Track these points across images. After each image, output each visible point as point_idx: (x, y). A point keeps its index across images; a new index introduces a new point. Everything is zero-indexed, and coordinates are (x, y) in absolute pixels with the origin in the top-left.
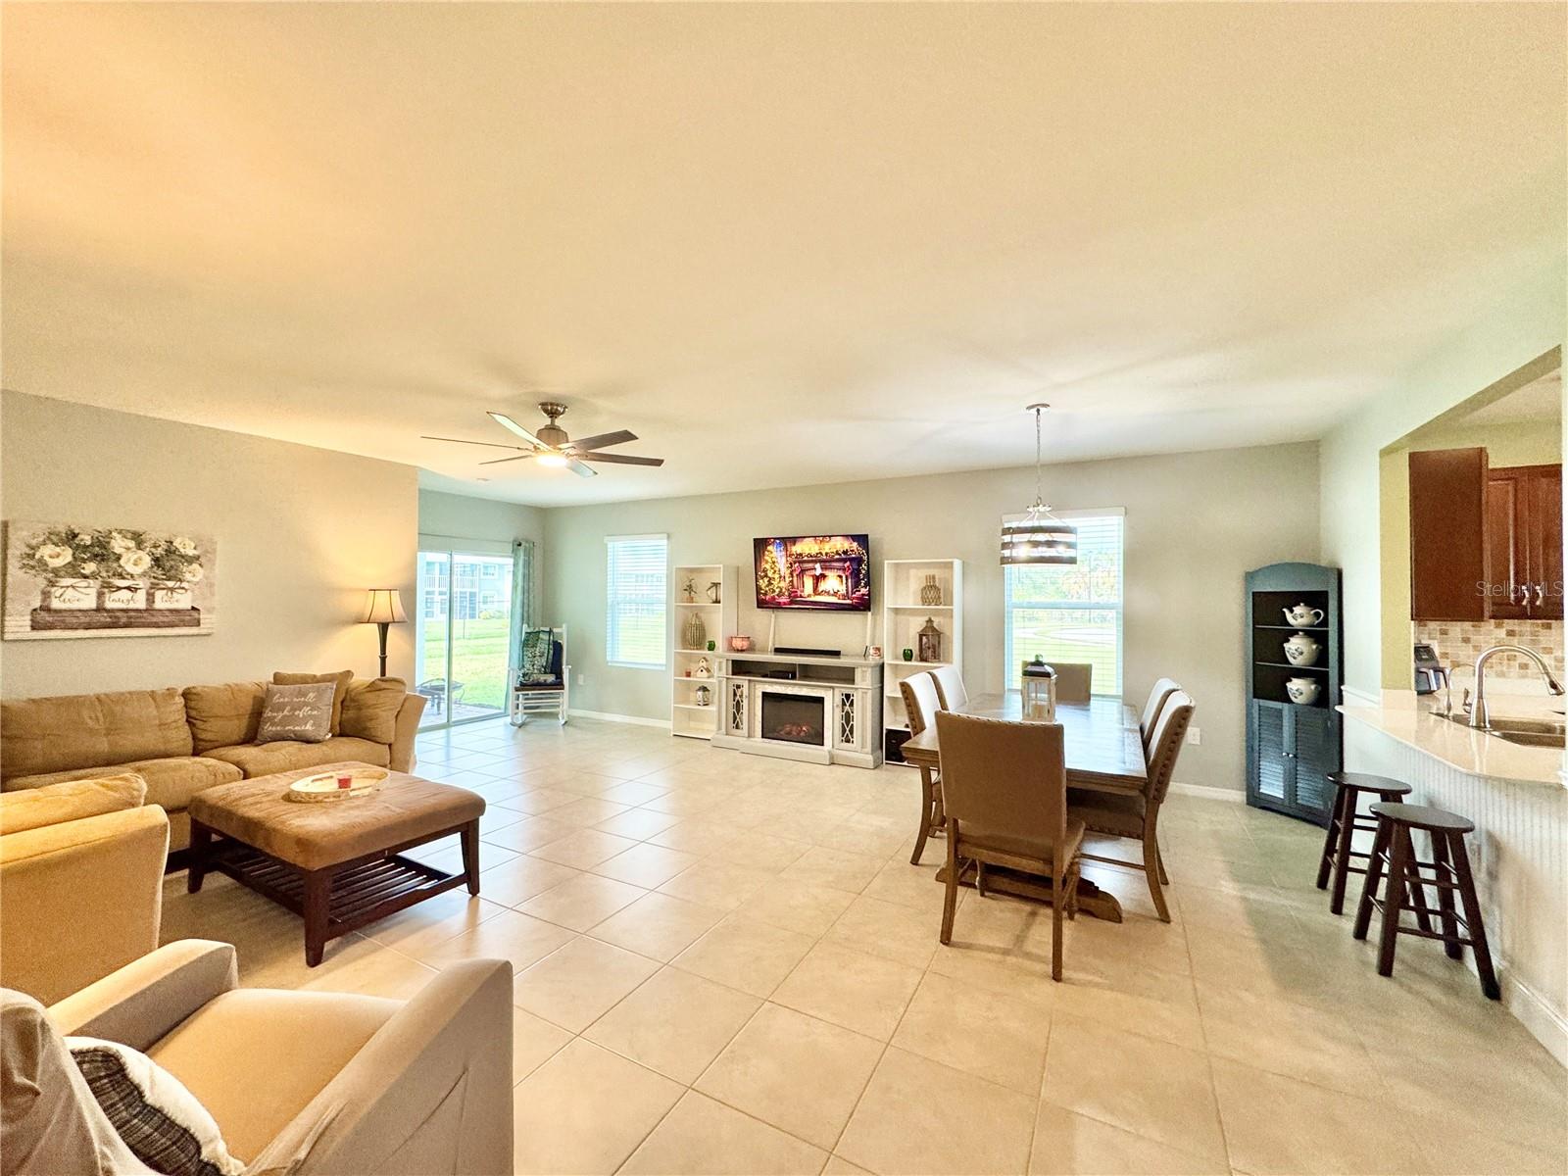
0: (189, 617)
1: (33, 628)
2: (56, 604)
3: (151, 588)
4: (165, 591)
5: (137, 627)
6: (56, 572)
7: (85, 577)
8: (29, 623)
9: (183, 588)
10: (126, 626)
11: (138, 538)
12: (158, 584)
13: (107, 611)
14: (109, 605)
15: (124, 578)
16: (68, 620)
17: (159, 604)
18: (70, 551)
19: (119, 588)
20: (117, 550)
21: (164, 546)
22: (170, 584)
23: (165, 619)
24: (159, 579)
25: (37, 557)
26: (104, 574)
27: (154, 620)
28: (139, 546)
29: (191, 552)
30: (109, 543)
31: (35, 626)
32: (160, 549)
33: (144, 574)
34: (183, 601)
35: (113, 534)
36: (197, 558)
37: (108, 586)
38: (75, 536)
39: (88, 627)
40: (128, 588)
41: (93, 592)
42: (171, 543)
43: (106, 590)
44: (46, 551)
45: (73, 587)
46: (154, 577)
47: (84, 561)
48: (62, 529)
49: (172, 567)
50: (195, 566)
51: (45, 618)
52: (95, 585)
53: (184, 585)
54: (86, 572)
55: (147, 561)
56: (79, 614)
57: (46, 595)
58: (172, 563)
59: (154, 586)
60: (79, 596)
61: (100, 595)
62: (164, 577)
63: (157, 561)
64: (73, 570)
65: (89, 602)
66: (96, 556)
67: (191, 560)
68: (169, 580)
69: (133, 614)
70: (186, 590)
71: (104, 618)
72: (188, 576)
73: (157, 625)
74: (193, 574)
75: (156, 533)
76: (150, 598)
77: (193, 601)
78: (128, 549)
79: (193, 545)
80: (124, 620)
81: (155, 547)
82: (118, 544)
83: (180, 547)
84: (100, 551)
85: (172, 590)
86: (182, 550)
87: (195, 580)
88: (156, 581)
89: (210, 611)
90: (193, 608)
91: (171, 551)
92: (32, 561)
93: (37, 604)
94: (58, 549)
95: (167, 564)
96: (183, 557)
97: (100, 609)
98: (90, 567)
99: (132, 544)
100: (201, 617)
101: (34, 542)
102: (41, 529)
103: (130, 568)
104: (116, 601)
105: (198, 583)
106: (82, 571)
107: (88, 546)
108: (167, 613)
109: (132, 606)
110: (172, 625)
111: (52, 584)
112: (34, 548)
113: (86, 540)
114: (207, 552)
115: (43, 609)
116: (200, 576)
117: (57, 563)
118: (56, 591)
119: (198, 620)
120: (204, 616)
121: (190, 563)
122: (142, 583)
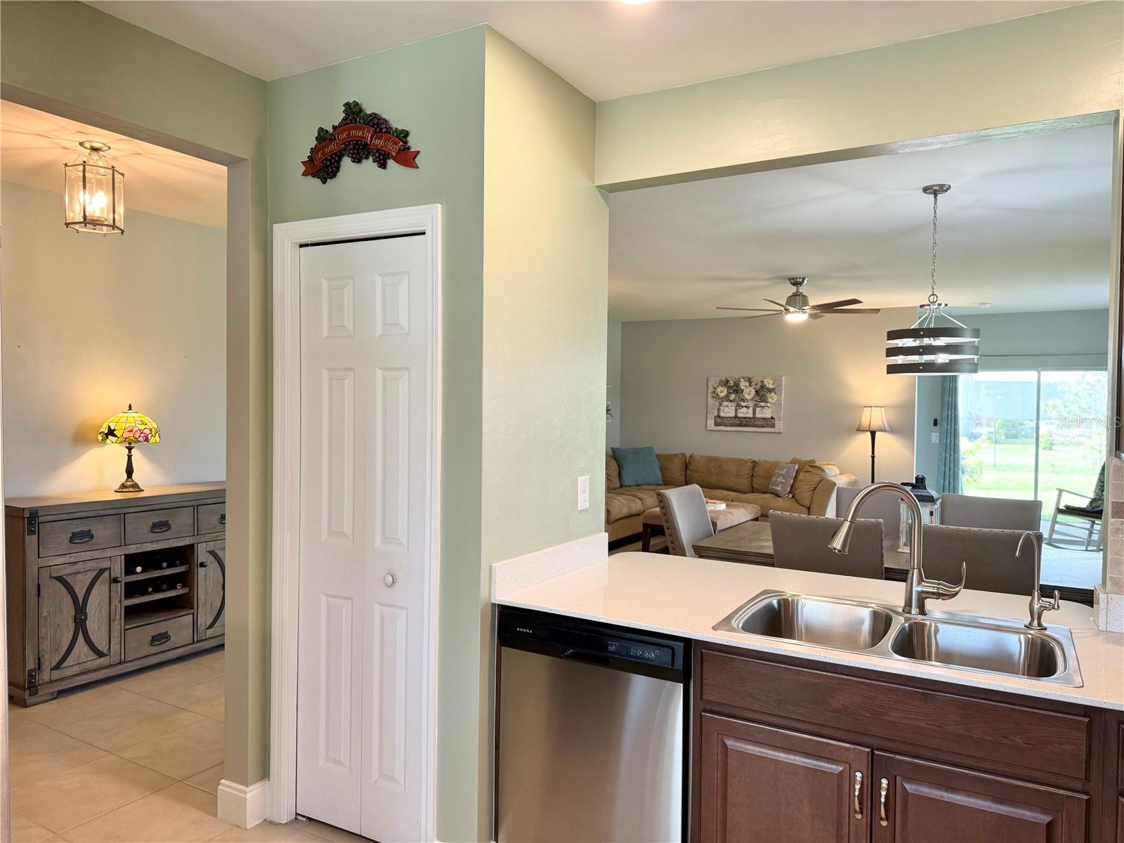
0: (770, 422)
1: (715, 425)
2: (722, 414)
4: (760, 408)
5: (750, 426)
6: (722, 399)
7: (731, 401)
8: (713, 423)
10: (746, 426)
11: (750, 381)
12: (757, 404)
13: (739, 418)
14: (739, 415)
15: (745, 401)
16: (727, 422)
17: (758, 415)
18: (726, 389)
19: (743, 407)
20: (742, 387)
21: (760, 383)
22: (762, 404)
23: (760, 423)
24: (758, 402)
25: (716, 392)
26: (737, 400)
27: (756, 423)
28: (750, 385)
29: (771, 387)
30: (739, 384)
31: (716, 424)
32: (758, 386)
33: (752, 399)
34: (767, 413)
35: (741, 379)
36: (774, 389)
37: (739, 406)
38: (728, 381)
39: (732, 425)
40: (746, 407)
41: (733, 408)
42: (763, 382)
43: (738, 408)
44: (719, 389)
45: (727, 406)
46: (756, 401)
47: (731, 394)
48: (724, 379)
49: (763, 395)
50: (773, 394)
51: (720, 421)
52: (734, 404)
53: (768, 405)
54: (732, 399)
55: (753, 391)
56: (729, 419)
57: (719, 410)
59: (756, 406)
60: (728, 411)
61: (736, 410)
62: (760, 400)
63: (757, 391)
64: (727, 398)
65: (732, 414)
66: (735, 391)
67: (770, 391)
68: (762, 402)
69: (747, 420)
70: (769, 407)
71: (737, 421)
72: (770, 400)
73: (757, 426)
74: (772, 398)
75: (757, 379)
76: (754, 412)
77: (772, 413)
78: (746, 386)
79: (772, 382)
80: (744, 423)
81: (756, 385)
82: (743, 384)
83: (766, 384)
84: (736, 389)
85: (763, 407)
86: (767, 386)
87: (773, 402)
89: (779, 419)
90: (772, 418)
91: (763, 387)
92: (716, 396)
93: (716, 414)
94: (723, 389)
95: (762, 393)
96: (767, 389)
97: (736, 417)
98: (733, 396)
99: (747, 384)
101: (715, 386)
102: (718, 380)
103: (747, 397)
104: (743, 413)
105: (774, 404)
106: (730, 398)
107: (731, 387)
108: (761, 420)
109: (747, 416)
110: (764, 427)
111: (721, 405)
112: (715, 388)
113: (731, 383)
114: (779, 386)
115: (718, 416)
116: (775, 400)
117: (722, 395)
118: (722, 408)
119: (774, 424)
120: (776, 422)
121: (771, 392)
122: (751, 404)
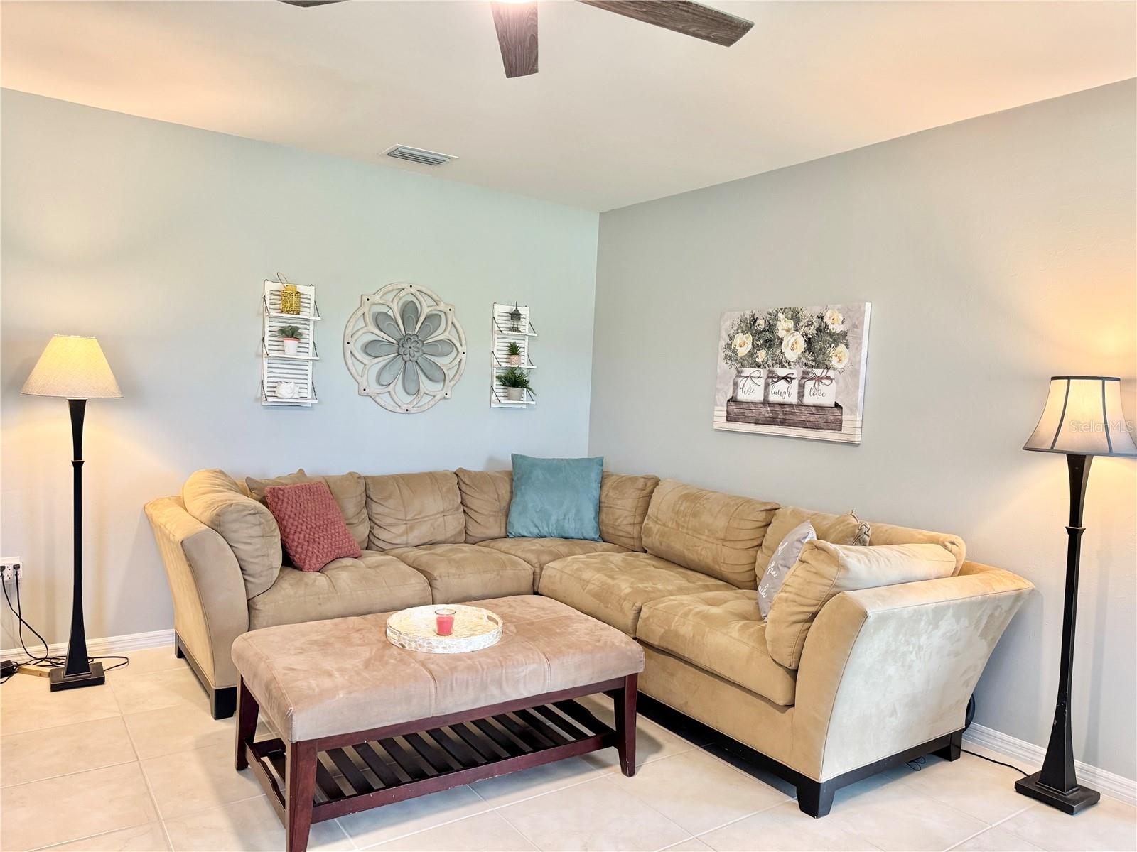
0: (830, 417)
1: (728, 419)
2: (741, 396)
3: (803, 378)
4: (814, 381)
5: (791, 425)
6: (742, 360)
7: (759, 366)
8: (725, 414)
9: (829, 378)
10: (782, 423)
11: (795, 316)
12: (808, 373)
13: (770, 404)
14: (773, 398)
15: (783, 366)
16: (746, 412)
17: (809, 400)
18: (751, 337)
19: (780, 379)
20: (781, 333)
21: (816, 322)
22: (818, 372)
23: (812, 419)
24: (809, 367)
25: (733, 346)
26: (770, 363)
27: (803, 418)
28: (796, 328)
29: (837, 328)
30: (775, 325)
31: (731, 418)
32: (812, 328)
33: (798, 360)
34: (827, 395)
35: (780, 314)
36: (844, 335)
37: (772, 377)
38: (755, 320)
39: (758, 421)
40: (785, 378)
41: (762, 382)
42: (822, 318)
43: (770, 380)
44: (739, 338)
45: (750, 377)
46: (806, 365)
47: (759, 348)
48: (747, 316)
49: (821, 350)
50: (842, 346)
51: (737, 411)
52: (763, 373)
53: (831, 373)
54: (759, 360)
55: (802, 341)
56: (752, 407)
57: (735, 384)
58: (822, 345)
59: (805, 376)
60: (753, 387)
61: (767, 385)
62: (813, 364)
63: (808, 342)
64: (752, 358)
65: (758, 396)
66: (766, 341)
67: (838, 338)
68: (817, 367)
69: (787, 409)
70: (832, 380)
71: (766, 412)
72: (834, 362)
73: (803, 425)
74: (839, 356)
75: (809, 309)
77: (838, 394)
78: (788, 331)
79: (841, 318)
80: (781, 416)
81: (808, 326)
82: (784, 325)
83: (829, 322)
84: (767, 338)
85: (819, 379)
86: (831, 327)
87: (840, 366)
88: (806, 369)
89: (853, 411)
90: (837, 406)
91: (821, 329)
92: (732, 355)
93: (729, 396)
94: (744, 337)
95: (818, 346)
96: (831, 335)
97: (765, 402)
98: (762, 355)
99: (791, 324)
100: (844, 417)
101: (732, 331)
102: (737, 316)
103: (791, 355)
104: (784, 393)
105: (842, 371)
106: (757, 360)
107: (761, 332)
108: (813, 409)
109: (788, 400)
110: (818, 428)
111: (739, 374)
112: (731, 338)
113: (761, 323)
114: (855, 326)
115: (734, 400)
116: (845, 361)
117: (743, 351)
118: (741, 381)
119: (841, 422)
120: (846, 417)
121: (837, 343)
122: (796, 372)
